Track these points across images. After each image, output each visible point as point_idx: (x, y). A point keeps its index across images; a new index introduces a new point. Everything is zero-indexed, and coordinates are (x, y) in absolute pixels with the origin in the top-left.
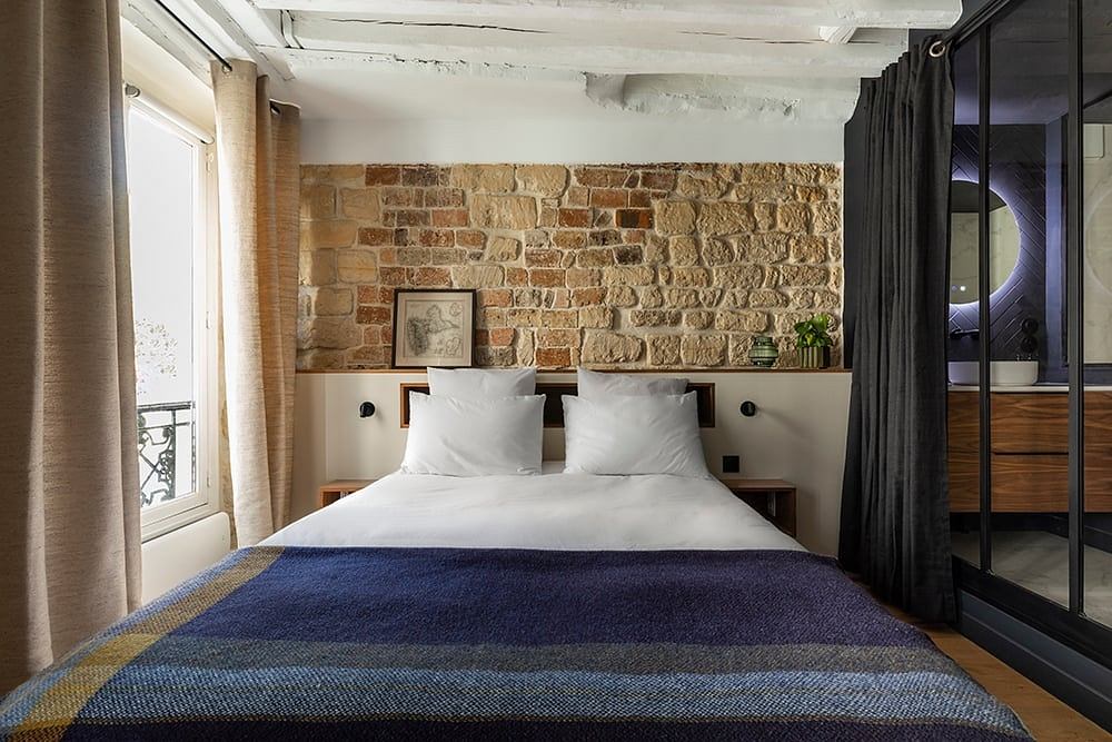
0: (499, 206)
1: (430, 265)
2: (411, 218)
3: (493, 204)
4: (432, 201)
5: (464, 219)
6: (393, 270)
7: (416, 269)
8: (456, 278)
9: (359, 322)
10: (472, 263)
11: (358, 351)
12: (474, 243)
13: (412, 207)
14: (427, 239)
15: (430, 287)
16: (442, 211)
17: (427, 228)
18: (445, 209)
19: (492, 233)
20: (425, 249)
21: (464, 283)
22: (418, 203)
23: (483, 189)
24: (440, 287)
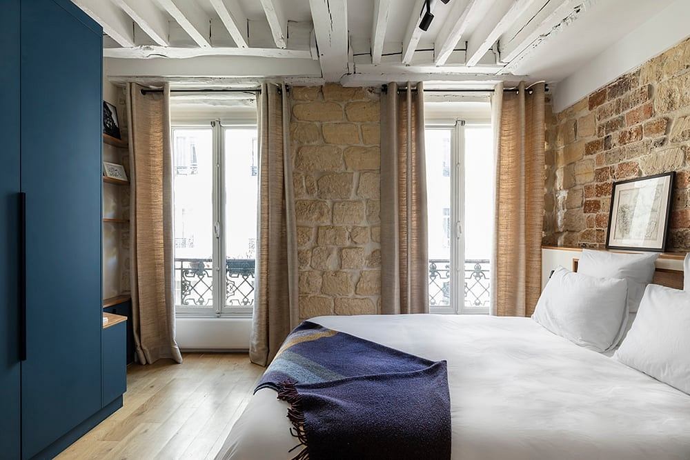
0: (680, 86)
1: (625, 160)
2: (612, 126)
3: (675, 87)
4: (627, 105)
5: (650, 111)
6: (602, 170)
7: (616, 165)
8: (643, 168)
9: (585, 212)
10: (657, 150)
11: (584, 233)
12: (658, 130)
13: (615, 116)
14: (622, 140)
15: (624, 179)
16: (633, 111)
17: (623, 129)
18: (635, 108)
19: (675, 115)
20: (621, 147)
21: (649, 170)
22: (618, 111)
23: (665, 76)
24: (631, 178)
